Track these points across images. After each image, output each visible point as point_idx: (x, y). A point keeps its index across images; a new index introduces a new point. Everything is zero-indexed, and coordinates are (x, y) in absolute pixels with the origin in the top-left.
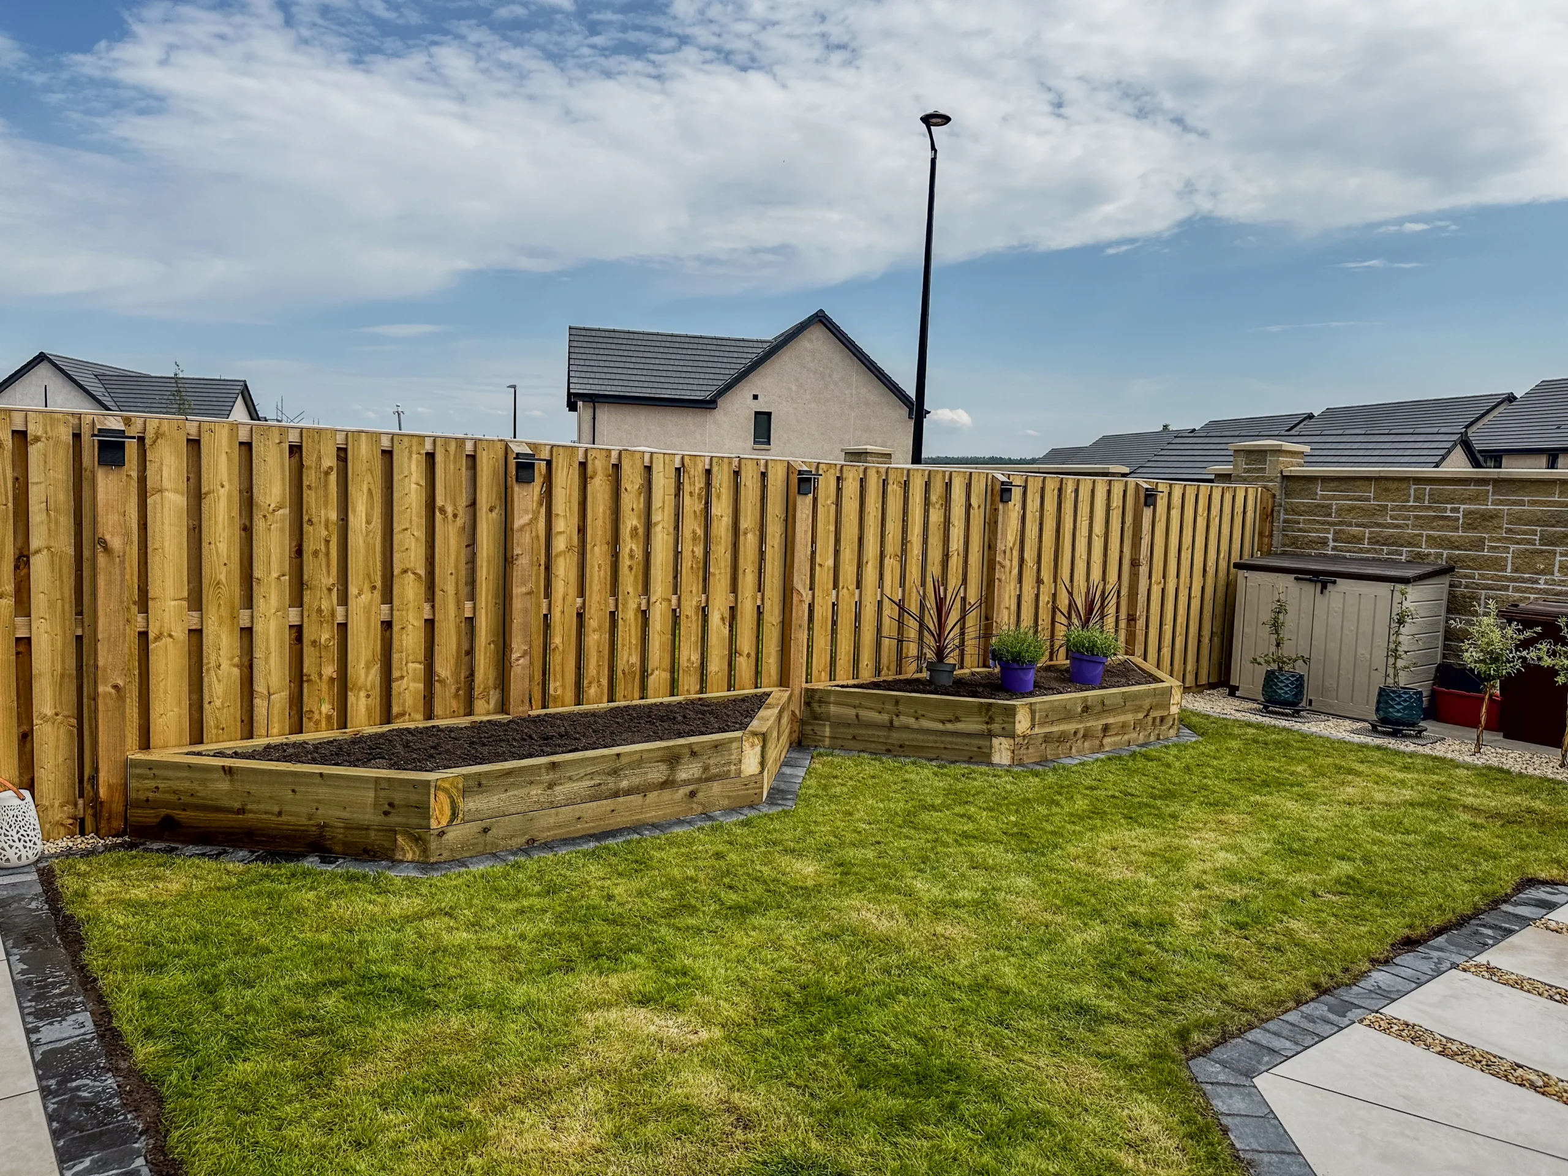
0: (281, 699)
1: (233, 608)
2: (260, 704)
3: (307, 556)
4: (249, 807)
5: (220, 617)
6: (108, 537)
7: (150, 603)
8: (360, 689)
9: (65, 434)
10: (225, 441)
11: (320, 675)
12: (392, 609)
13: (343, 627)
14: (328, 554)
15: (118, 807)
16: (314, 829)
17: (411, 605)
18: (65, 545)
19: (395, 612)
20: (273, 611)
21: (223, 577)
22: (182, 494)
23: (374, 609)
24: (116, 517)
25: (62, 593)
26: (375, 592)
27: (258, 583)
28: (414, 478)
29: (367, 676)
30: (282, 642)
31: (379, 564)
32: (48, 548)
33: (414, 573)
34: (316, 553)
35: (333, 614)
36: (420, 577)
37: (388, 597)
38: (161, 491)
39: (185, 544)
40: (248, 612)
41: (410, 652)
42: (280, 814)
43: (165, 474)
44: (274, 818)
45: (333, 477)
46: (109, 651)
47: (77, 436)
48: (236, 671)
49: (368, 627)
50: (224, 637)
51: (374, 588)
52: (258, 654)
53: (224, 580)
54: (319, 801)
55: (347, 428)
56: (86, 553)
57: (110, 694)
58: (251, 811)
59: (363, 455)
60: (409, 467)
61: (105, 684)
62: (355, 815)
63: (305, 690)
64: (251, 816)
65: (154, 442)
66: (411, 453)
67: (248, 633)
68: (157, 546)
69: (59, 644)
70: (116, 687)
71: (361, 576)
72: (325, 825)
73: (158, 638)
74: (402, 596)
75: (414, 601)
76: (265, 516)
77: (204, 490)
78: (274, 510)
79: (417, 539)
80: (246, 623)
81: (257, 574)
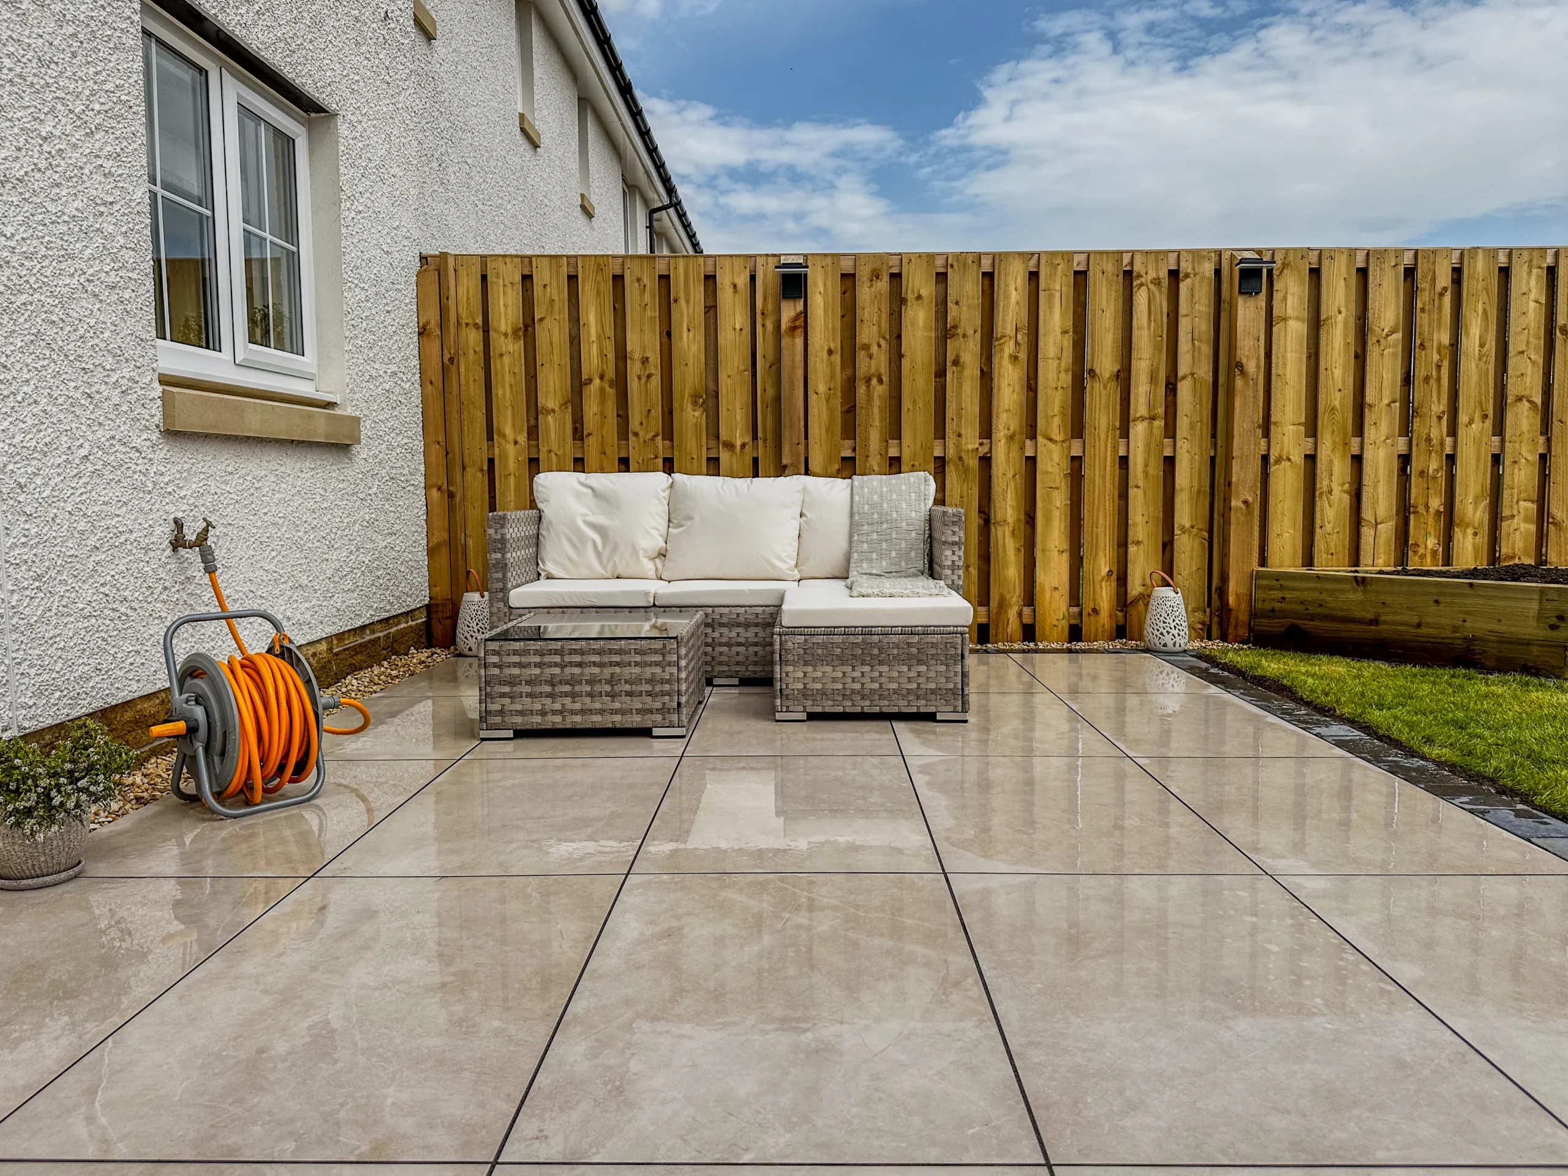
0: (1387, 530)
1: (1345, 434)
2: (1367, 532)
3: (1418, 383)
4: (1383, 618)
5: (1334, 442)
6: (1244, 361)
7: (1272, 427)
8: (1467, 525)
9: (1208, 268)
10: (1343, 269)
11: (1427, 507)
12: (1503, 442)
13: (1451, 459)
14: (1439, 379)
15: (1243, 616)
16: (1460, 642)
17: (1526, 436)
18: (1205, 371)
19: (1507, 444)
20: (1383, 438)
21: (1337, 403)
22: (1303, 321)
23: (1485, 439)
24: (1252, 343)
25: (1201, 416)
26: (1487, 421)
27: (1370, 410)
28: (1532, 296)
29: (1474, 514)
30: (1391, 472)
31: (1491, 391)
32: (1192, 374)
33: (1529, 401)
34: (1427, 379)
35: (1442, 444)
36: (1536, 406)
37: (1499, 429)
38: (1285, 319)
39: (1304, 370)
40: (1358, 440)
41: (1523, 488)
42: (1419, 625)
43: (1289, 302)
44: (1413, 630)
45: (1447, 299)
46: (1241, 468)
47: (1218, 272)
48: (1346, 498)
49: (1478, 460)
50: (1336, 462)
51: (1486, 416)
52: (1367, 480)
53: (1338, 407)
54: (1467, 613)
55: (1461, 246)
56: (1222, 380)
57: (1241, 508)
58: (1385, 622)
59: (1480, 274)
60: (1528, 283)
61: (1237, 498)
62: (1513, 629)
63: (1412, 522)
64: (1385, 627)
65: (1281, 272)
66: (1530, 267)
67: (1358, 460)
68: (1280, 372)
69: (1197, 463)
70: (1245, 502)
71: (1472, 404)
72: (1474, 639)
73: (1278, 461)
74: (1516, 425)
75: (1529, 432)
76: (1378, 341)
77: (1323, 317)
78: (1387, 335)
79: (1534, 363)
80: (1355, 451)
81: (1369, 399)
